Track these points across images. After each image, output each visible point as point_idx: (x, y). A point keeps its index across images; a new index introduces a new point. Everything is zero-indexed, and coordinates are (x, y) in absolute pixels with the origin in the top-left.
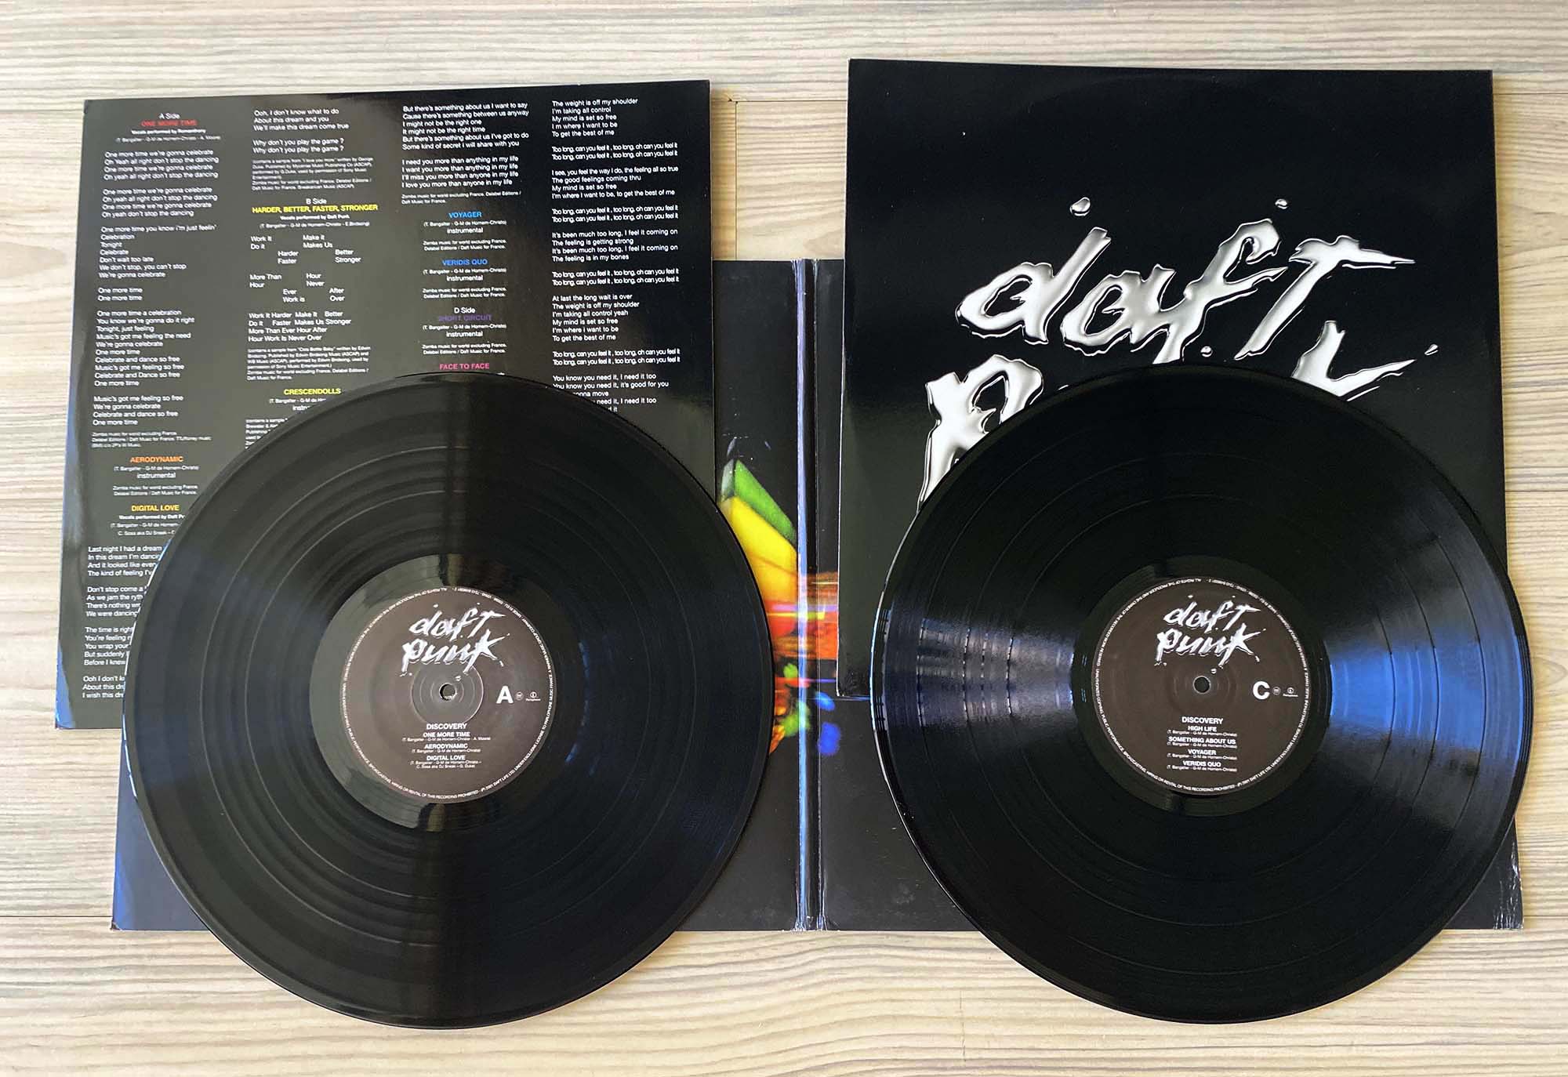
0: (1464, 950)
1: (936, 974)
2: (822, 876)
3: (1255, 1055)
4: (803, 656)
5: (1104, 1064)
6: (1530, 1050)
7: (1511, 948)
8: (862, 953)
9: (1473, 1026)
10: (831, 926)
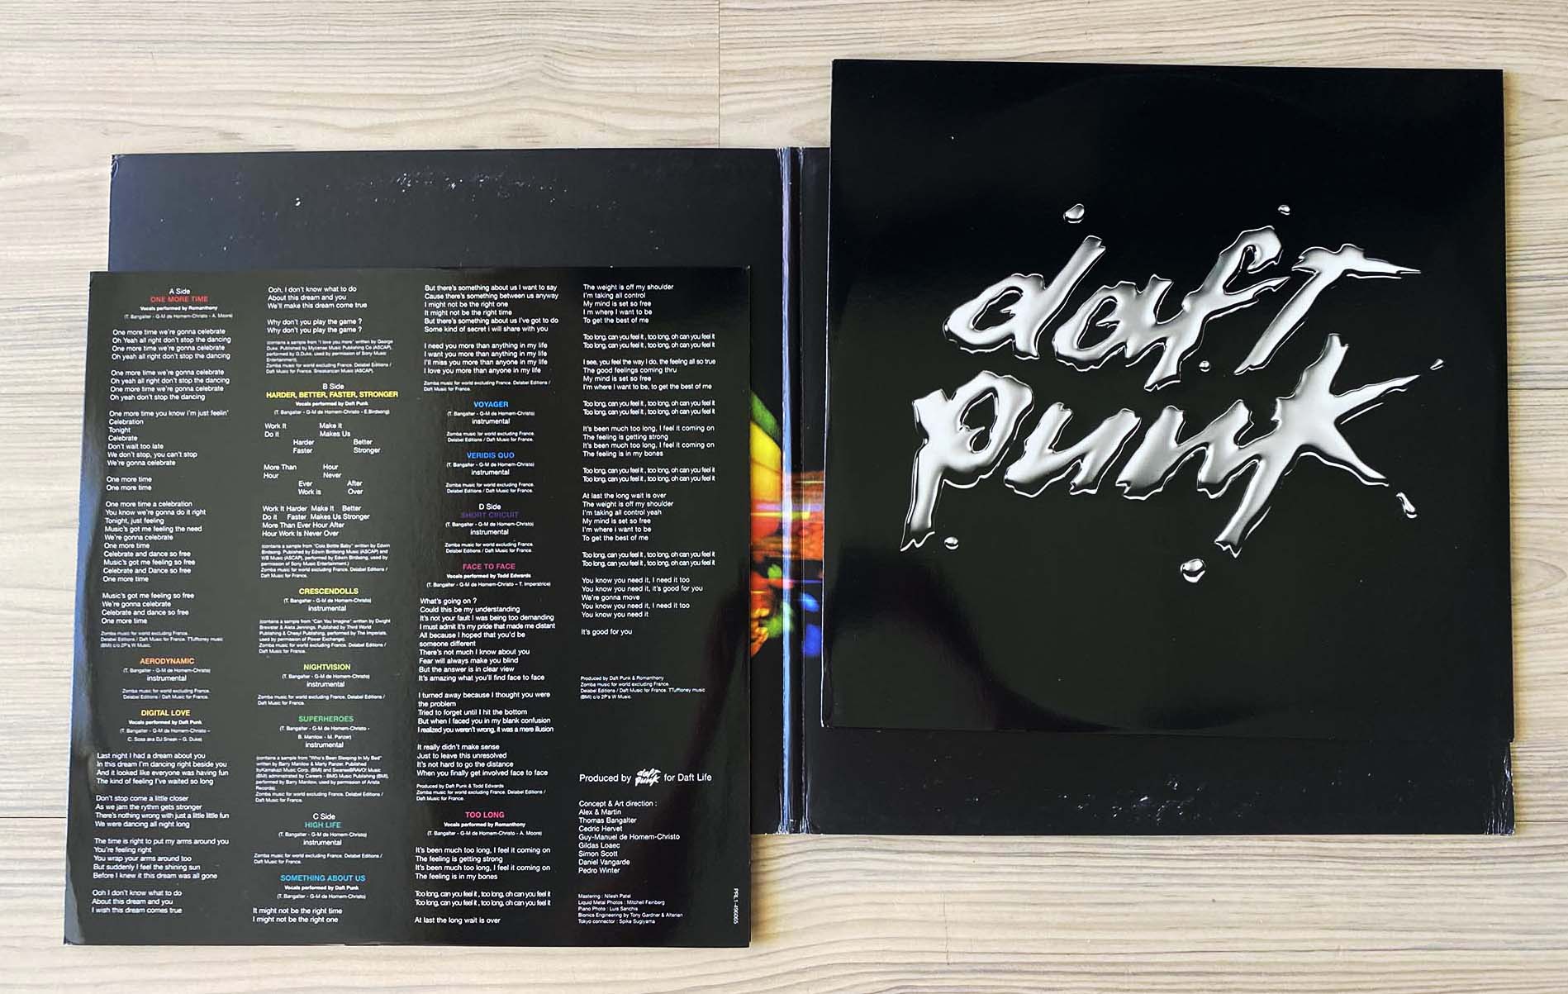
0: (1455, 855)
1: (920, 878)
2: (806, 778)
3: (1240, 960)
4: (787, 557)
5: (1087, 969)
6: (1518, 956)
7: (1501, 853)
8: (845, 856)
9: (1460, 931)
10: (815, 829)
